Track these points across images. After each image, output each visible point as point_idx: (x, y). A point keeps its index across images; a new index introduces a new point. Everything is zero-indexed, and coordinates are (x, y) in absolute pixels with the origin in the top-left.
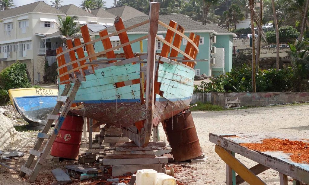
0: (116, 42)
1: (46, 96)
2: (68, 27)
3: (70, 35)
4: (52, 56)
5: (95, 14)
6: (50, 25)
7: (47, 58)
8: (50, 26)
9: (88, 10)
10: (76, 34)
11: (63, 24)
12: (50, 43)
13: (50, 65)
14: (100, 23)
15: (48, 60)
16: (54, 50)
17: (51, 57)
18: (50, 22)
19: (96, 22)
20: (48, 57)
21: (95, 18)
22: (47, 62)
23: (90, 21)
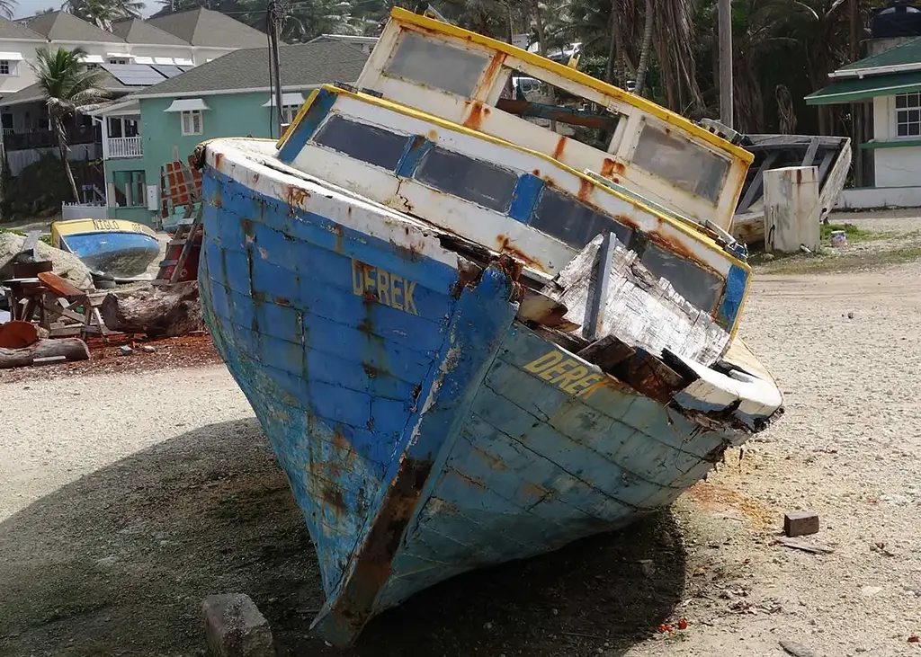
0: (191, 112)
1: (110, 232)
2: (63, 75)
3: (69, 96)
4: (19, 149)
5: (123, 36)
6: (7, 67)
7: (6, 157)
8: (7, 72)
9: (104, 24)
10: (84, 92)
11: (51, 68)
12: (11, 115)
13: (15, 172)
14: (140, 60)
15: (9, 161)
16: (22, 135)
17: (18, 152)
18: (7, 62)
19: (128, 55)
20: (9, 153)
21: (124, 47)
22: (6, 165)
23: (111, 54)
